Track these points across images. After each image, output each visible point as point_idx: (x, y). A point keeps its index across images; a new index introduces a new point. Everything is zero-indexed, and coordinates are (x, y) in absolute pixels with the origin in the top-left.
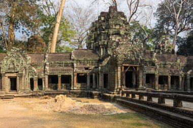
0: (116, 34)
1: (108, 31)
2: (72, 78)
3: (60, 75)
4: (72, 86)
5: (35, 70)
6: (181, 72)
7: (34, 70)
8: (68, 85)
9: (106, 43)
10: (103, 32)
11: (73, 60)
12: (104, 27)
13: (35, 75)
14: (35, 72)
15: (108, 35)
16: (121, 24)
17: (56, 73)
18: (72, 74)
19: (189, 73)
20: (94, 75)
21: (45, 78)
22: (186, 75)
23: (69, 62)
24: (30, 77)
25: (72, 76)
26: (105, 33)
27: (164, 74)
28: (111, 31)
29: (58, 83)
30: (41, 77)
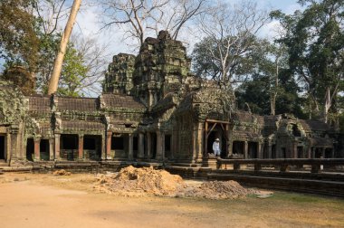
0: (174, 74)
1: (163, 67)
2: (103, 141)
3: (81, 135)
4: (103, 154)
5: (38, 124)
6: (261, 137)
7: (35, 124)
8: (94, 152)
9: (159, 87)
10: (154, 68)
11: (104, 110)
12: (154, 61)
13: (38, 133)
14: (37, 128)
15: (162, 74)
16: (183, 59)
17: (75, 131)
18: (103, 134)
19: (270, 138)
20: (141, 136)
21: (54, 139)
22: (266, 141)
23: (96, 113)
24: (28, 136)
25: (103, 137)
26: (157, 71)
27: (240, 139)
28: (168, 69)
29: (77, 148)
30: (46, 137)
